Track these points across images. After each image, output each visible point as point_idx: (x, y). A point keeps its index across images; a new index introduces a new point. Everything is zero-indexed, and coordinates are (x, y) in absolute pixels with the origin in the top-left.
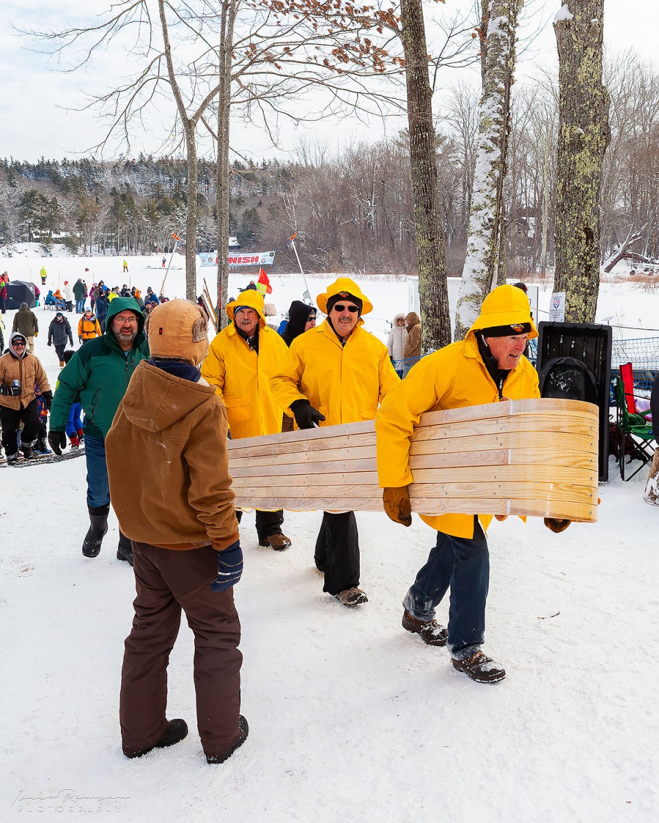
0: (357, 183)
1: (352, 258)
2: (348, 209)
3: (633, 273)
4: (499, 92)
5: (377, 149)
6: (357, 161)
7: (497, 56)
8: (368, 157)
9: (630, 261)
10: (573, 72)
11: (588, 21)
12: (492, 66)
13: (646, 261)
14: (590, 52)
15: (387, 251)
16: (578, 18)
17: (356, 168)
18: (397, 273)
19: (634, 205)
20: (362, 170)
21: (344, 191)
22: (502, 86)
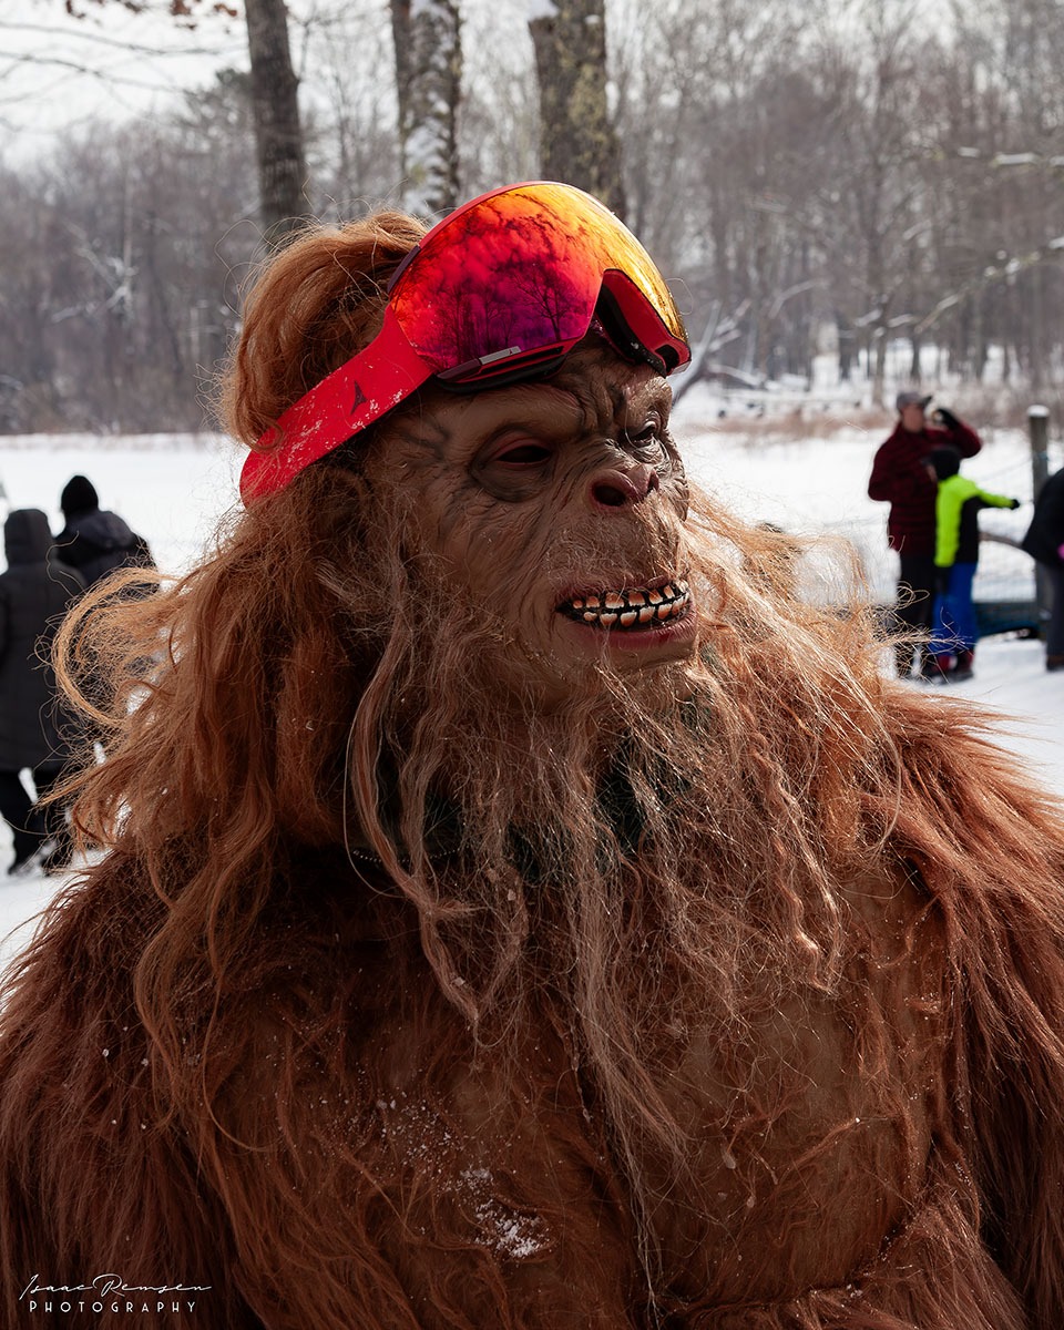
0: (91, 221)
1: (82, 396)
2: (68, 282)
3: (722, 414)
4: (438, 116)
5: (134, 136)
6: (84, 162)
7: (431, 53)
8: (112, 157)
9: (716, 386)
10: (562, 104)
11: (581, 20)
12: (423, 70)
13: (750, 387)
14: (588, 71)
15: (167, 380)
16: (566, 15)
17: (83, 181)
18: (194, 429)
19: (720, 259)
20: (99, 189)
21: (58, 238)
22: (442, 107)
